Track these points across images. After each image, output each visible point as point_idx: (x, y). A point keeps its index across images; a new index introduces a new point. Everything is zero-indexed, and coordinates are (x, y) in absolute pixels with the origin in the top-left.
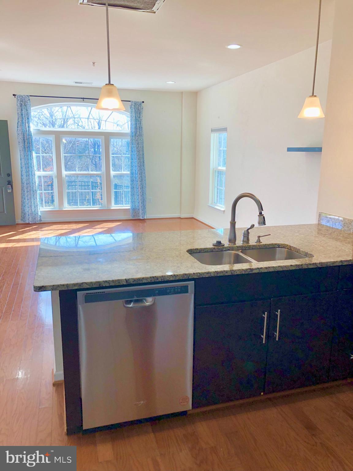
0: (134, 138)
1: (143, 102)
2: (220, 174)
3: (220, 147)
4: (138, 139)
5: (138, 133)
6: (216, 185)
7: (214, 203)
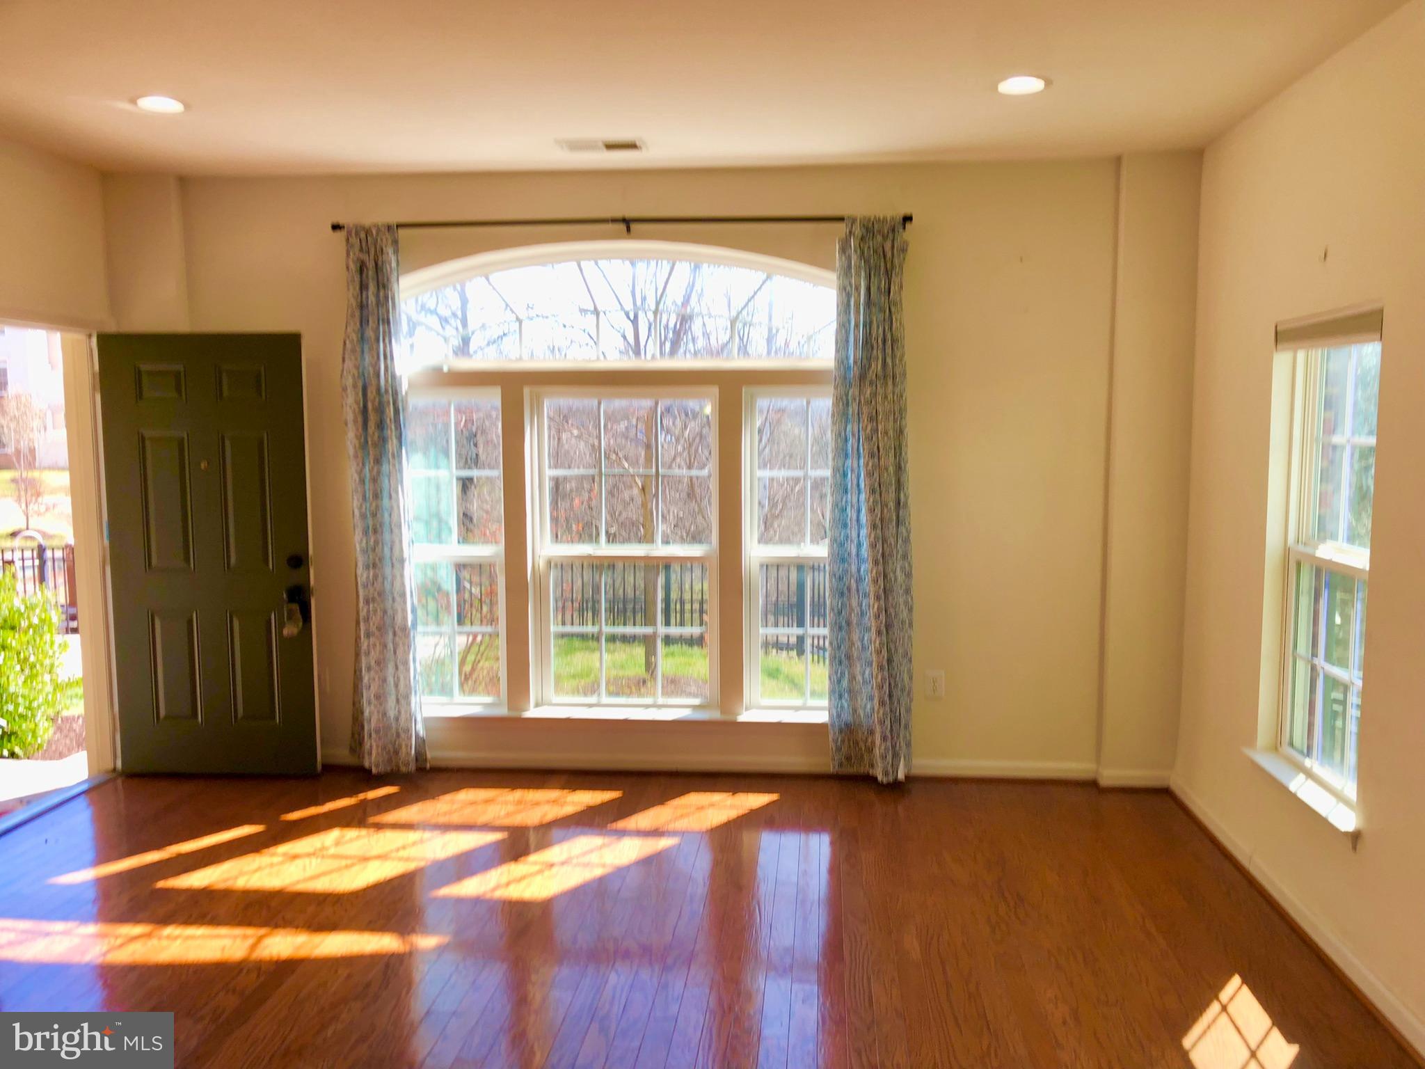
0: (854, 391)
1: (907, 219)
2: (1328, 585)
3: (1331, 427)
4: (874, 394)
5: (877, 366)
6: (1303, 647)
7: (1291, 744)
